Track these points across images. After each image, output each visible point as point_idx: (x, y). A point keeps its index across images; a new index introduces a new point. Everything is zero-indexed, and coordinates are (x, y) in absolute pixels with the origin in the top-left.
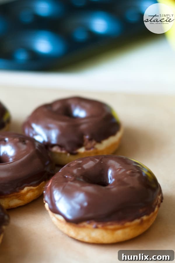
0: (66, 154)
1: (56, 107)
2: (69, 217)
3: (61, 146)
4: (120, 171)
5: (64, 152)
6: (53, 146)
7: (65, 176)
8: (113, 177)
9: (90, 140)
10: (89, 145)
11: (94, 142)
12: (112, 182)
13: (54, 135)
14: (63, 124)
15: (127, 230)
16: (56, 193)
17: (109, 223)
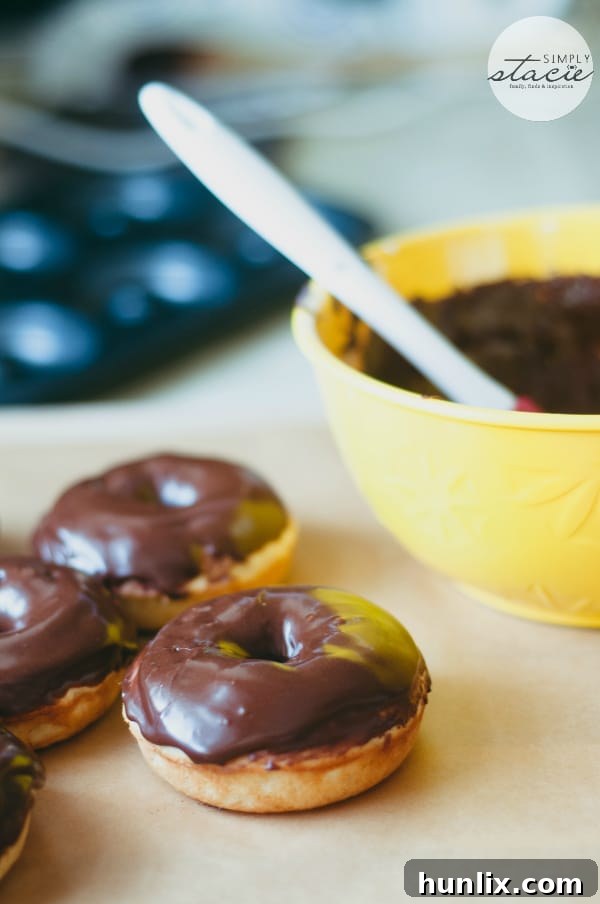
0: (158, 599)
1: (117, 483)
2: (199, 749)
3: (142, 579)
4: (313, 620)
5: (152, 593)
6: (122, 581)
7: (174, 647)
8: (298, 641)
9: (218, 556)
10: (216, 570)
11: (227, 562)
12: (297, 652)
13: (122, 553)
14: (139, 522)
15: (353, 769)
16: (156, 692)
17: (306, 754)
